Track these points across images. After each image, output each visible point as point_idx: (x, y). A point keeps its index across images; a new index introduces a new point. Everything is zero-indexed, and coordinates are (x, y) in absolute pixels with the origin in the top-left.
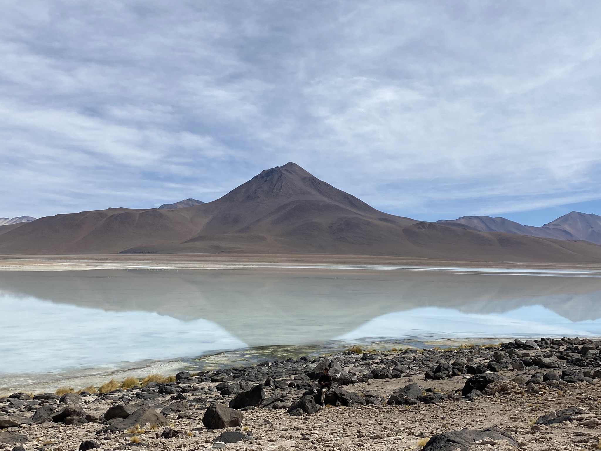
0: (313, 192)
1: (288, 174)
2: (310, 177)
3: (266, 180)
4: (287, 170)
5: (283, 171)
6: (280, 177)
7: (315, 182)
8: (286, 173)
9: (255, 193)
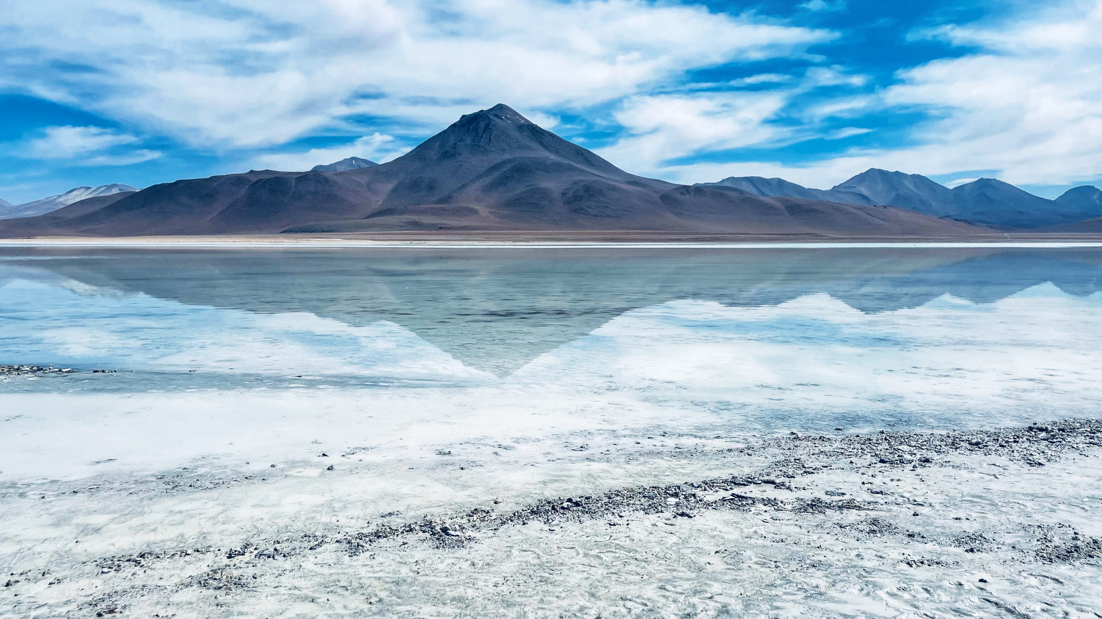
0: (534, 145)
1: (498, 121)
2: (528, 125)
3: (469, 130)
4: (496, 115)
5: (491, 117)
6: (488, 125)
7: (537, 131)
8: (495, 119)
9: (455, 148)
